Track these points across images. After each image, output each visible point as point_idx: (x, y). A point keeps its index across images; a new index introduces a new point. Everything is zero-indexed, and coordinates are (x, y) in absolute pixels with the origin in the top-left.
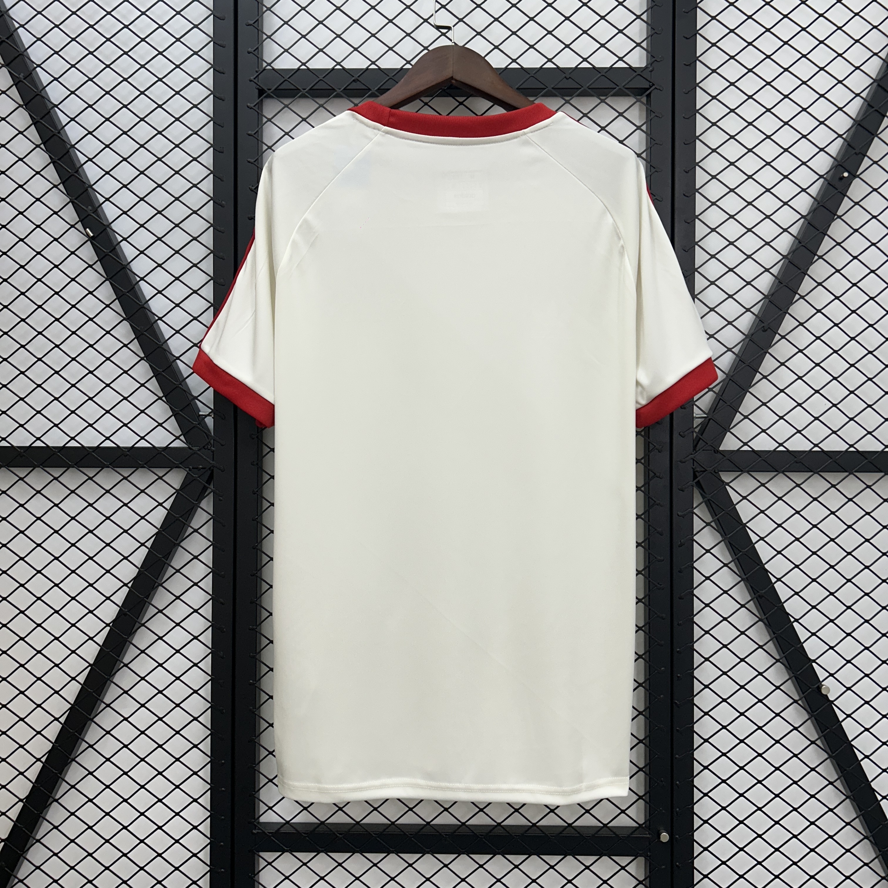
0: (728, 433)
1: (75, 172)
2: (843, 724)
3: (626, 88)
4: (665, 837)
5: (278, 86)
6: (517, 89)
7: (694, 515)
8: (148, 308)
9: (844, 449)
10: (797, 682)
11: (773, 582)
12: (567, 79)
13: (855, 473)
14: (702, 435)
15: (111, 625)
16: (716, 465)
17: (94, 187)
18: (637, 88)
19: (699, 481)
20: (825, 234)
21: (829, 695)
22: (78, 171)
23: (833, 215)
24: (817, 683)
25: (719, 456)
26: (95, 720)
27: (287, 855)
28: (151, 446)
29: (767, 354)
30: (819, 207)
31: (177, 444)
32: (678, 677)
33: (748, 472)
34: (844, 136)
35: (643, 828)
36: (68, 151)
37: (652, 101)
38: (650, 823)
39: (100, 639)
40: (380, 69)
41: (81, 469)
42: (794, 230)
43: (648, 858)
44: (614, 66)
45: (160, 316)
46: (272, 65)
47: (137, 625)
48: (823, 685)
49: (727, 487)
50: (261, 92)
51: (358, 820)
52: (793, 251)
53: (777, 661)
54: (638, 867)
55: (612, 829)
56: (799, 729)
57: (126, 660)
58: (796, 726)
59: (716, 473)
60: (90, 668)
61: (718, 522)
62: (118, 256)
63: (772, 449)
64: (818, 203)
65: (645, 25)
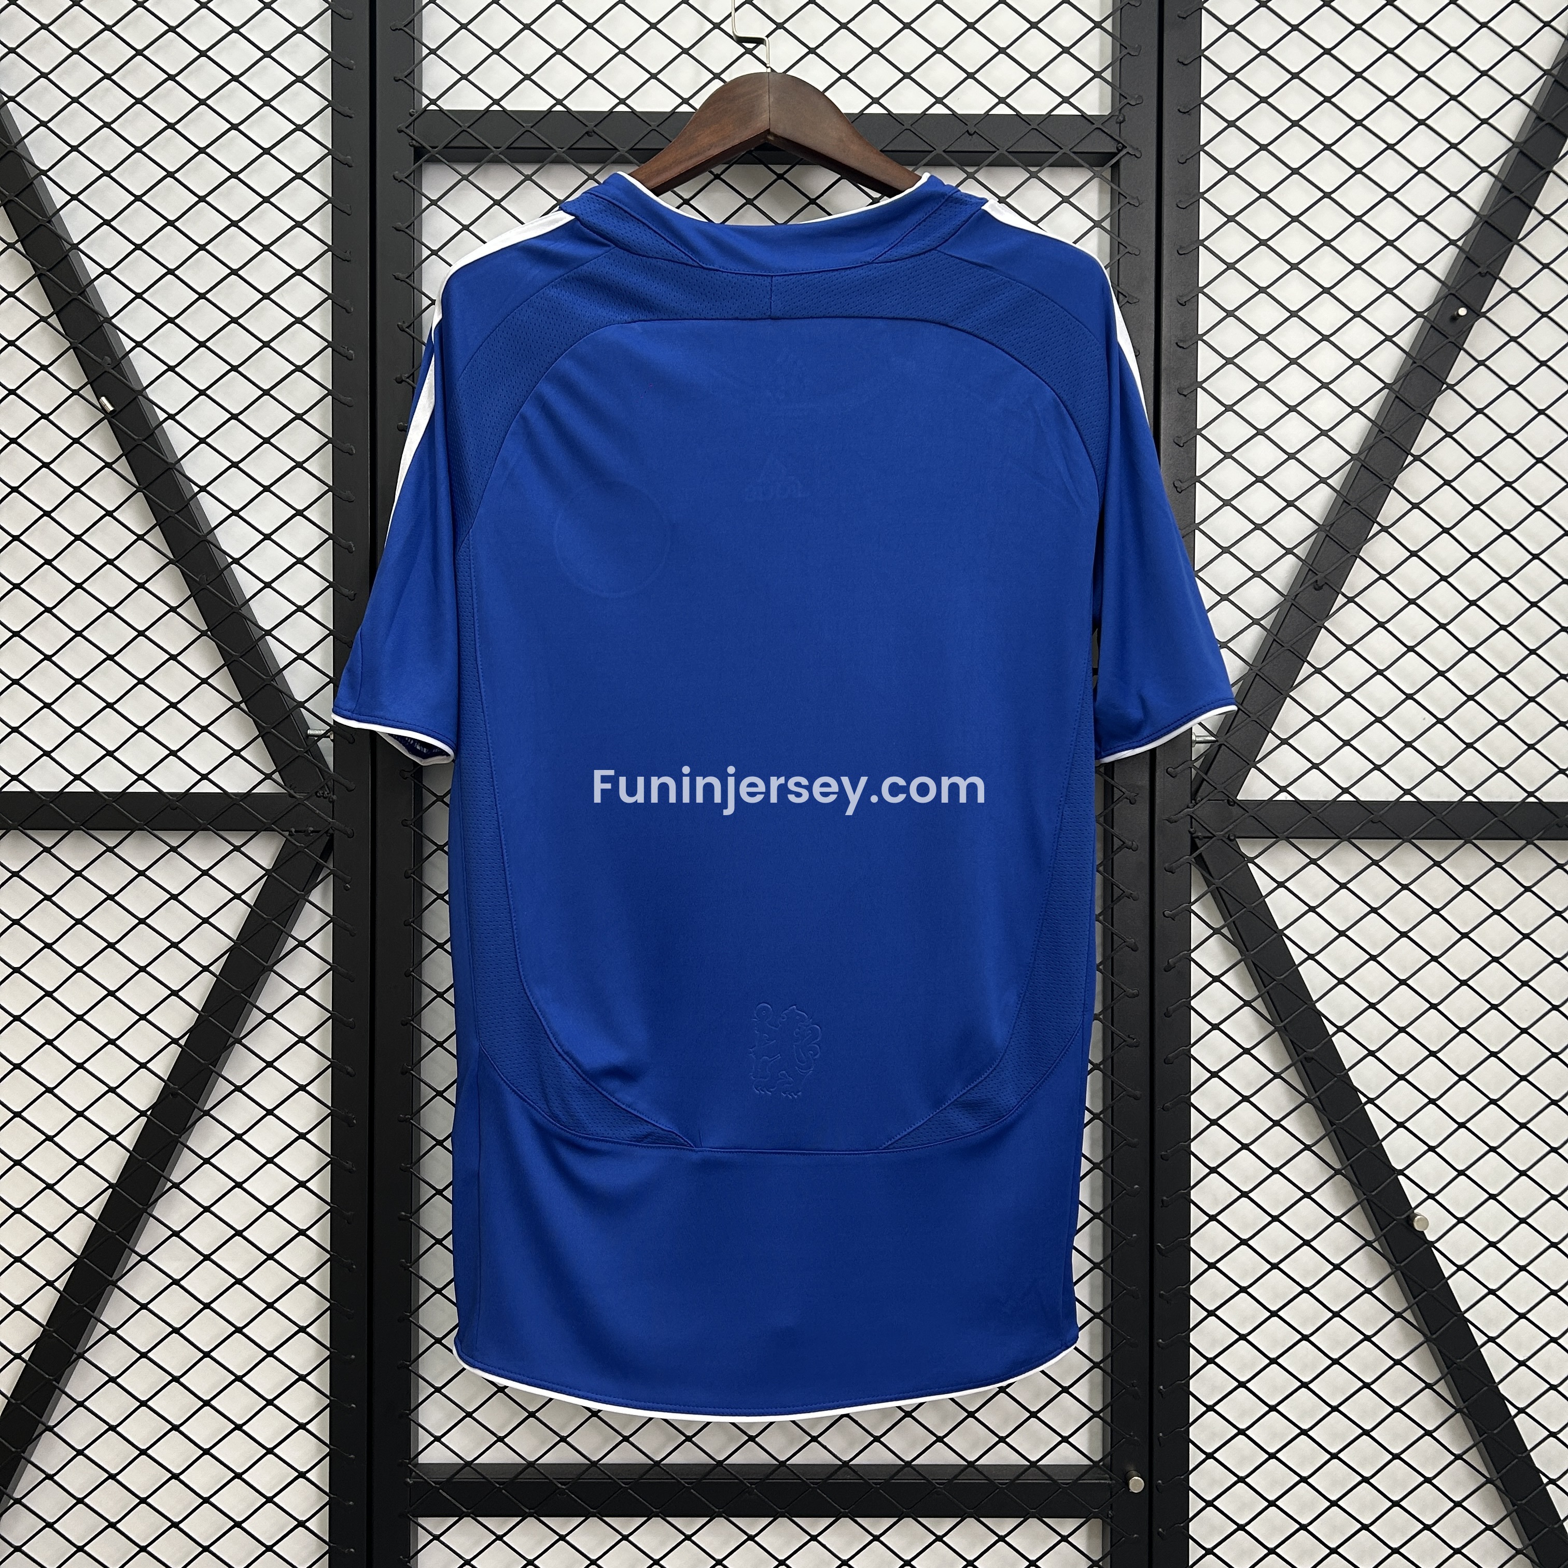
0: (1253, 769)
1: (80, 295)
2: (1449, 1281)
3: (1074, 153)
4: (1137, 1484)
5: (450, 142)
6: (881, 151)
7: (1192, 915)
8: (214, 542)
9: (1456, 800)
10: (1371, 1208)
11: (1331, 1033)
12: (970, 135)
13: (1475, 841)
14: (1206, 774)
15: (149, 1113)
16: (1231, 827)
17: (114, 321)
18: (1097, 153)
19: (1200, 855)
20: (1426, 417)
21: (1425, 1232)
22: (85, 291)
23: (1441, 384)
24: (1406, 1212)
25: (1235, 810)
26: (119, 1284)
27: (467, 1523)
28: (219, 791)
29: (1323, 630)
30: (1414, 369)
31: (267, 788)
32: (1162, 1201)
33: (1287, 839)
34: (1460, 243)
35: (1100, 1468)
36: (68, 255)
37: (1122, 176)
38: (1111, 1459)
39: (129, 1139)
40: (633, 112)
41: (92, 832)
42: (1371, 410)
43: (1109, 1521)
44: (1054, 113)
45: (236, 556)
46: (438, 103)
47: (197, 1114)
48: (1416, 1215)
49: (1250, 865)
50: (419, 153)
51: (595, 1459)
52: (1369, 447)
53: (1337, 1172)
54: (1089, 1537)
55: (1045, 1470)
56: (1374, 1292)
57: (176, 1177)
58: (1369, 1285)
59: (1231, 840)
60: (111, 1190)
61: (1233, 926)
62: (159, 450)
63: (1330, 798)
64: (1414, 362)
65: (1110, 38)
